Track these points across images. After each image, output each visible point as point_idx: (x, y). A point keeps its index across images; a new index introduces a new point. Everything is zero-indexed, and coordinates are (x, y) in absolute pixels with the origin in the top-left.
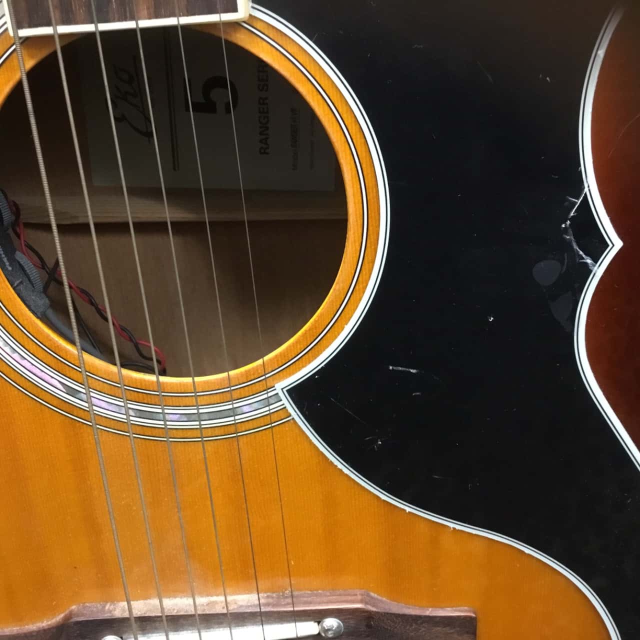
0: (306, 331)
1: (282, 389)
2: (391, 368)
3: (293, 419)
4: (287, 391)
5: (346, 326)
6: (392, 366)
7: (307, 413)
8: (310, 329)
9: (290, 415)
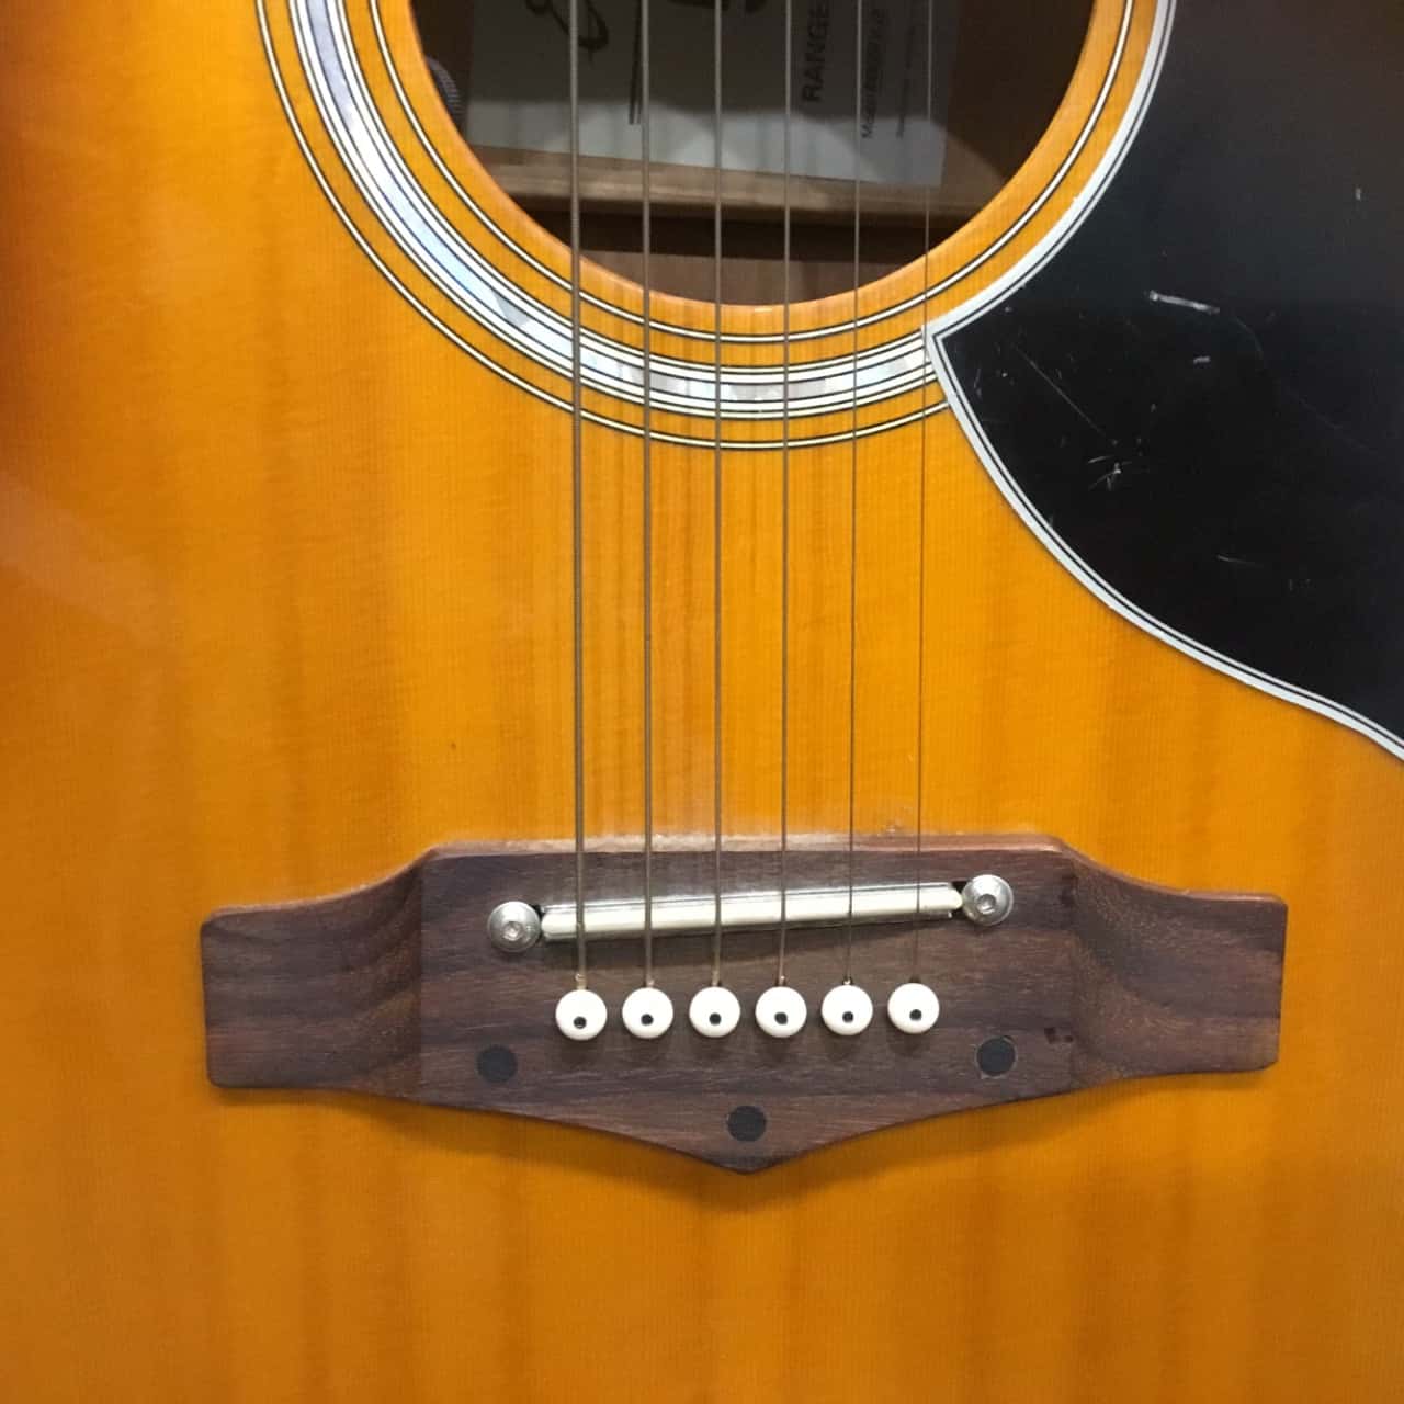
1: (935, 336)
2: (1155, 297)
3: (950, 407)
4: (944, 341)
5: (1075, 199)
6: (1158, 292)
7: (979, 392)
9: (944, 400)
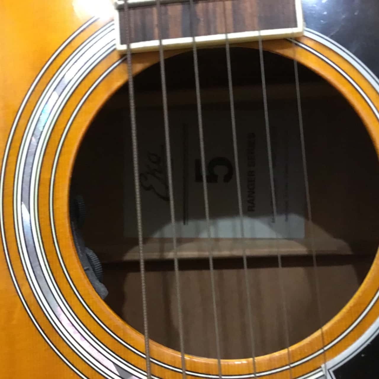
0: (351, 307)
1: (329, 370)
4: (334, 372)
8: (355, 305)
